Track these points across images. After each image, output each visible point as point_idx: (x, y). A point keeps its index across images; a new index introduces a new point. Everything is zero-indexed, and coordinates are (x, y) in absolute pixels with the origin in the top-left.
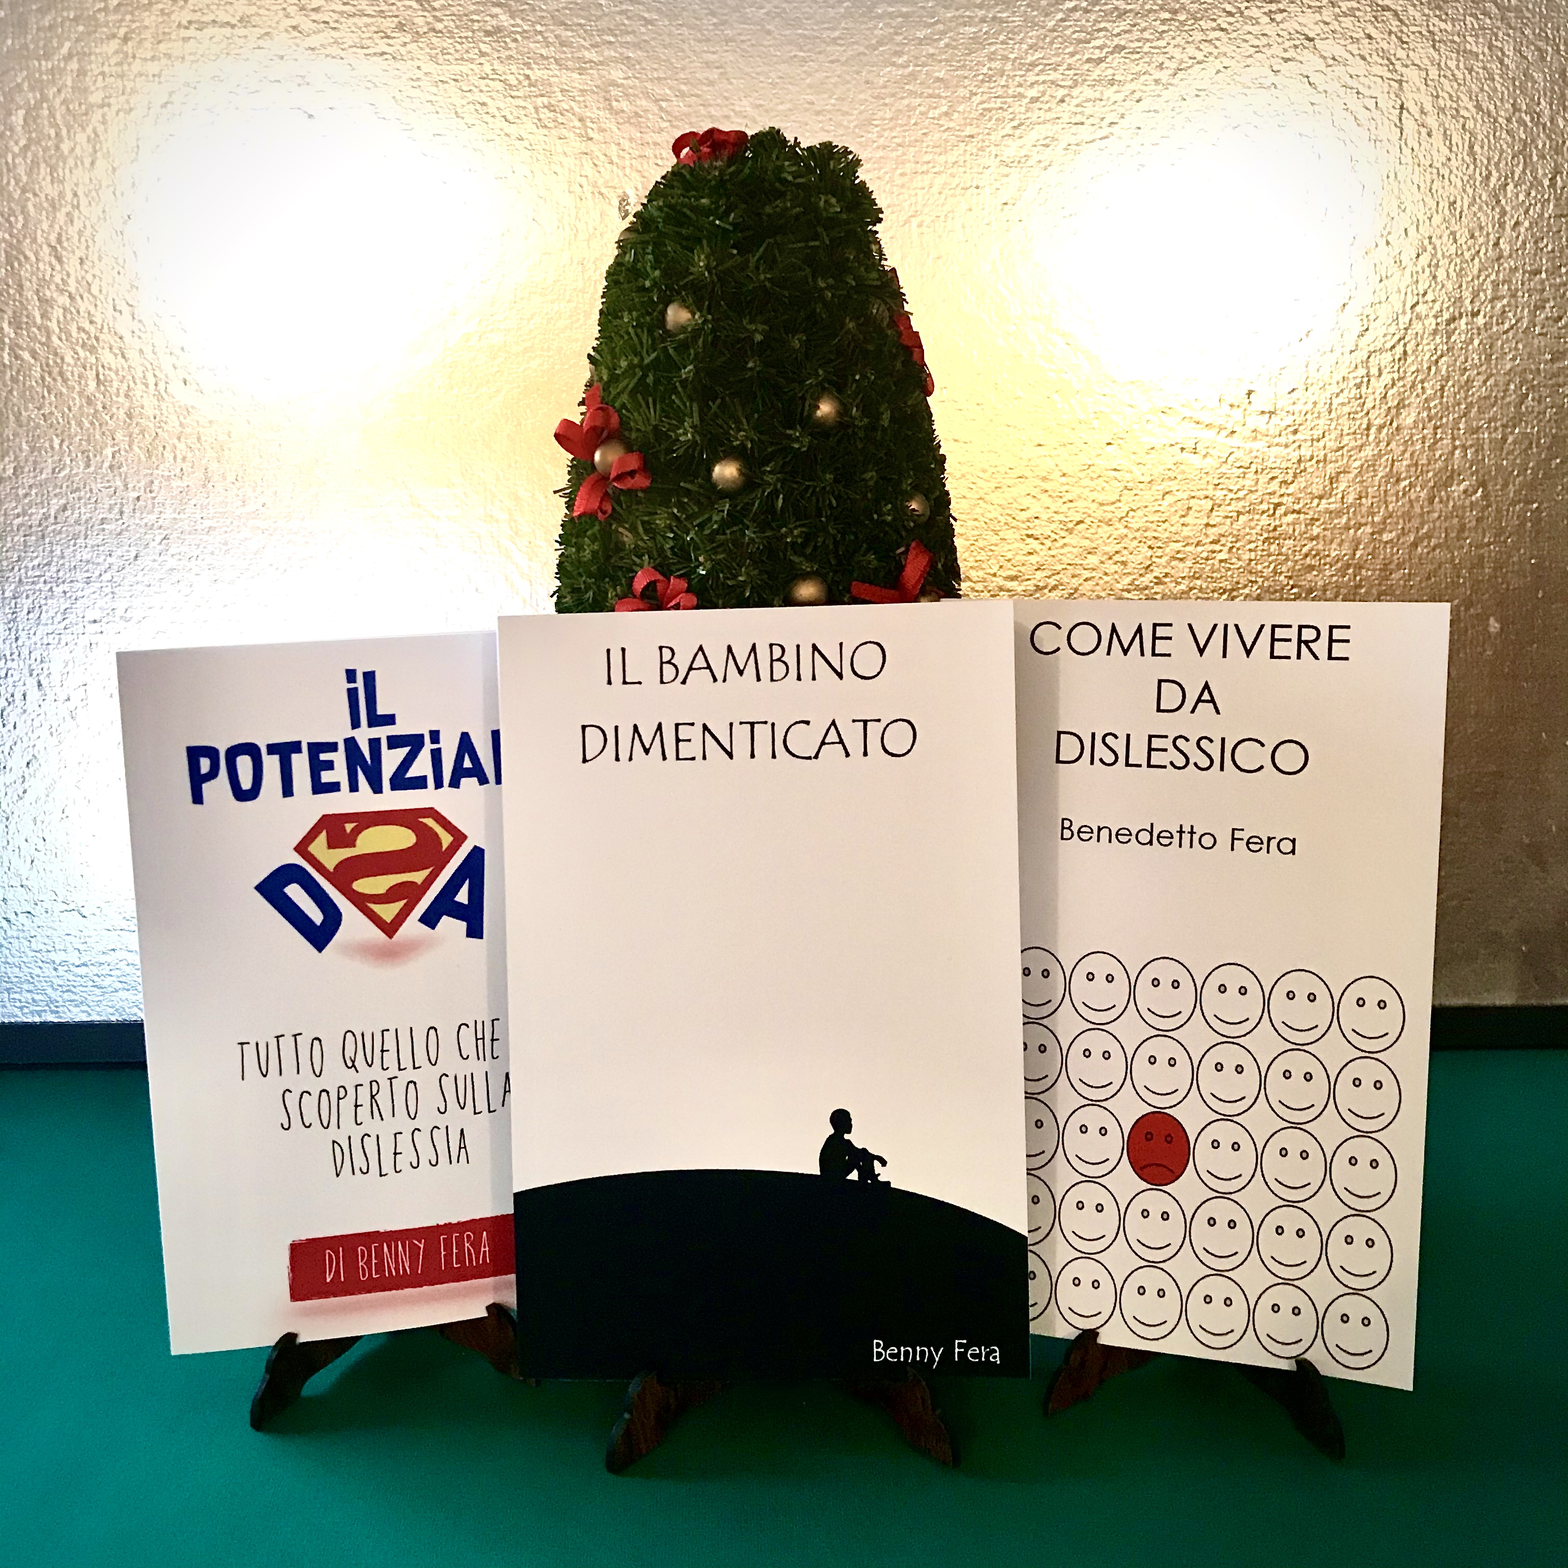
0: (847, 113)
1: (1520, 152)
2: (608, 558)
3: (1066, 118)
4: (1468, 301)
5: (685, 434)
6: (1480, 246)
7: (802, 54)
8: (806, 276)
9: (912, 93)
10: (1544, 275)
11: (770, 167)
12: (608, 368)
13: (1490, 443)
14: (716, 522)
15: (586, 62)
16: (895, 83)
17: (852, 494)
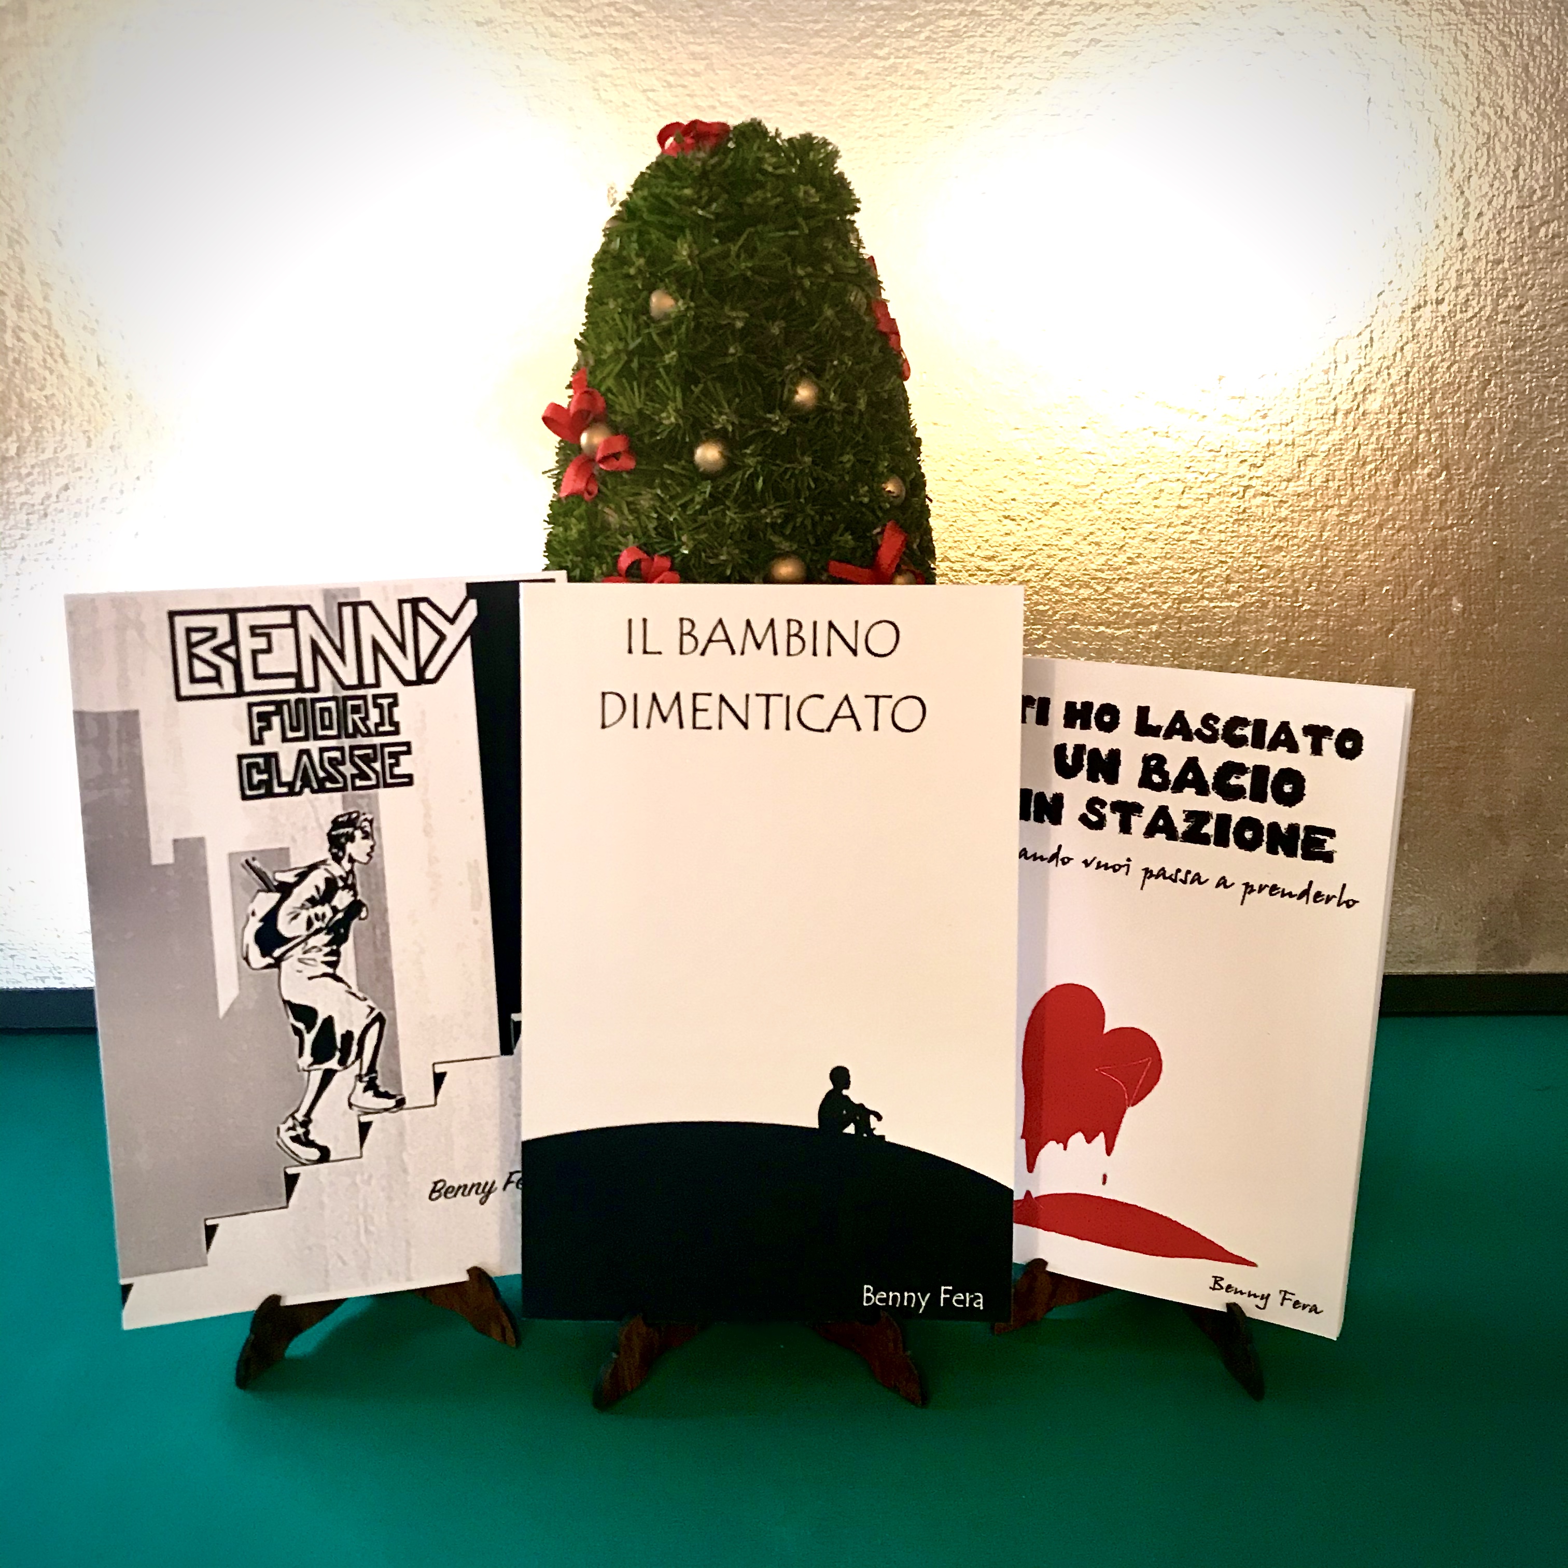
0: (830, 104)
1: (1484, 145)
2: (593, 537)
3: (1043, 109)
4: (1432, 290)
5: (669, 418)
6: (1445, 236)
7: (786, 46)
8: (785, 266)
9: (893, 85)
10: (1506, 265)
11: (751, 157)
12: (594, 352)
13: (1454, 428)
14: (698, 503)
15: (574, 53)
16: (877, 74)
17: (830, 478)
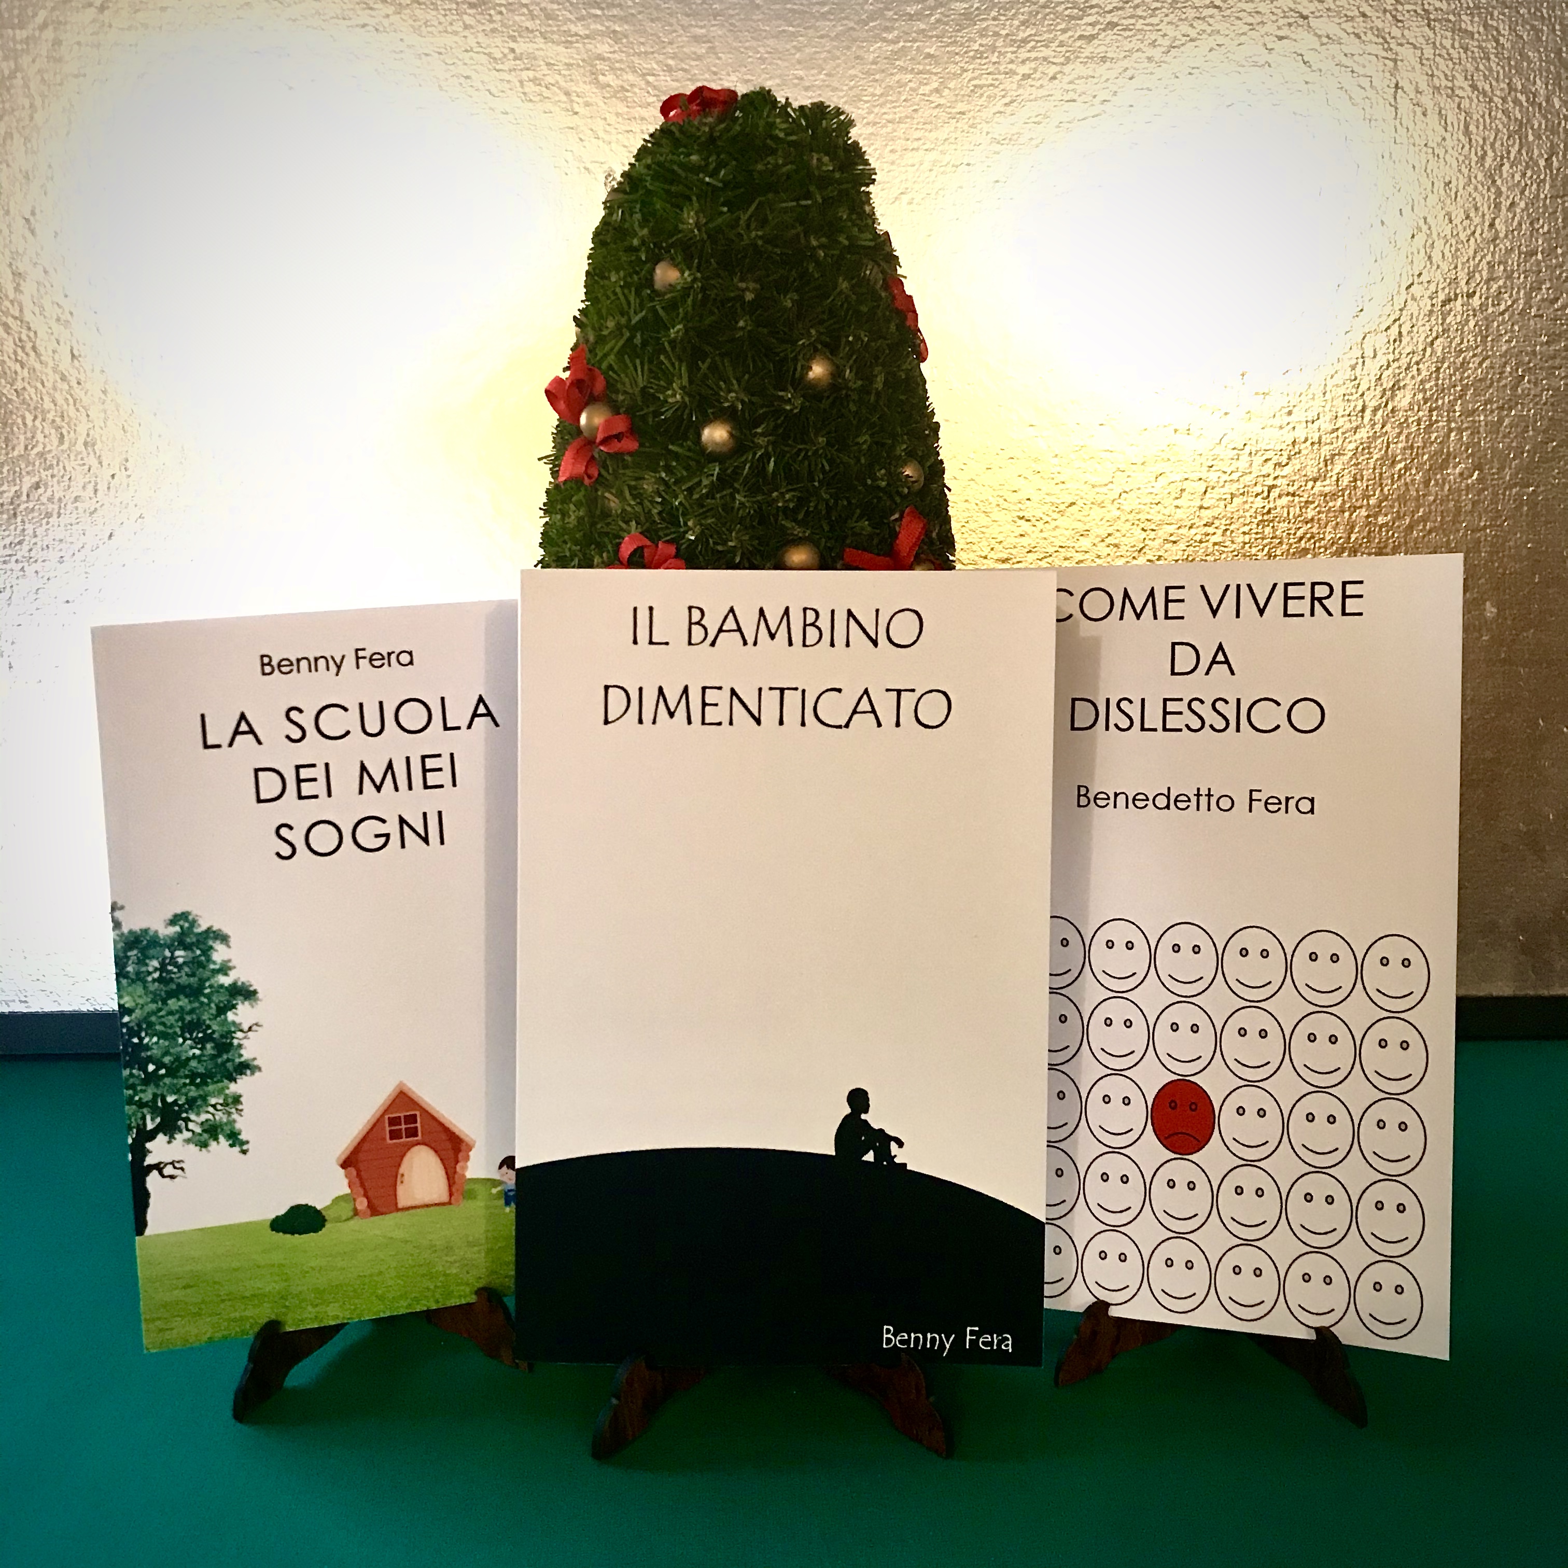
1: (1516, 132)
2: (593, 524)
3: (1058, 95)
4: (1463, 283)
5: (674, 395)
6: (1476, 226)
7: (791, 29)
8: (798, 235)
9: (902, 69)
10: (1540, 256)
11: (762, 123)
12: (594, 328)
13: (1486, 425)
14: (705, 486)
15: (572, 36)
16: (885, 58)
17: (845, 459)
